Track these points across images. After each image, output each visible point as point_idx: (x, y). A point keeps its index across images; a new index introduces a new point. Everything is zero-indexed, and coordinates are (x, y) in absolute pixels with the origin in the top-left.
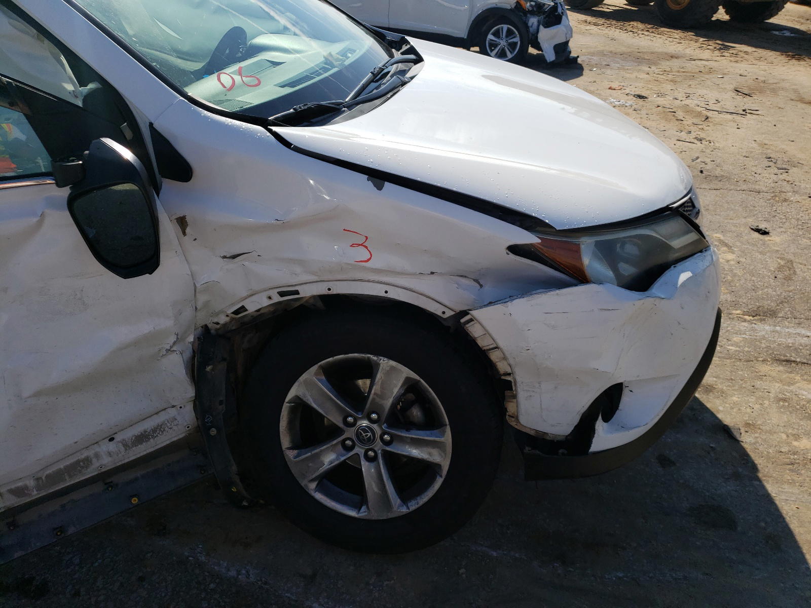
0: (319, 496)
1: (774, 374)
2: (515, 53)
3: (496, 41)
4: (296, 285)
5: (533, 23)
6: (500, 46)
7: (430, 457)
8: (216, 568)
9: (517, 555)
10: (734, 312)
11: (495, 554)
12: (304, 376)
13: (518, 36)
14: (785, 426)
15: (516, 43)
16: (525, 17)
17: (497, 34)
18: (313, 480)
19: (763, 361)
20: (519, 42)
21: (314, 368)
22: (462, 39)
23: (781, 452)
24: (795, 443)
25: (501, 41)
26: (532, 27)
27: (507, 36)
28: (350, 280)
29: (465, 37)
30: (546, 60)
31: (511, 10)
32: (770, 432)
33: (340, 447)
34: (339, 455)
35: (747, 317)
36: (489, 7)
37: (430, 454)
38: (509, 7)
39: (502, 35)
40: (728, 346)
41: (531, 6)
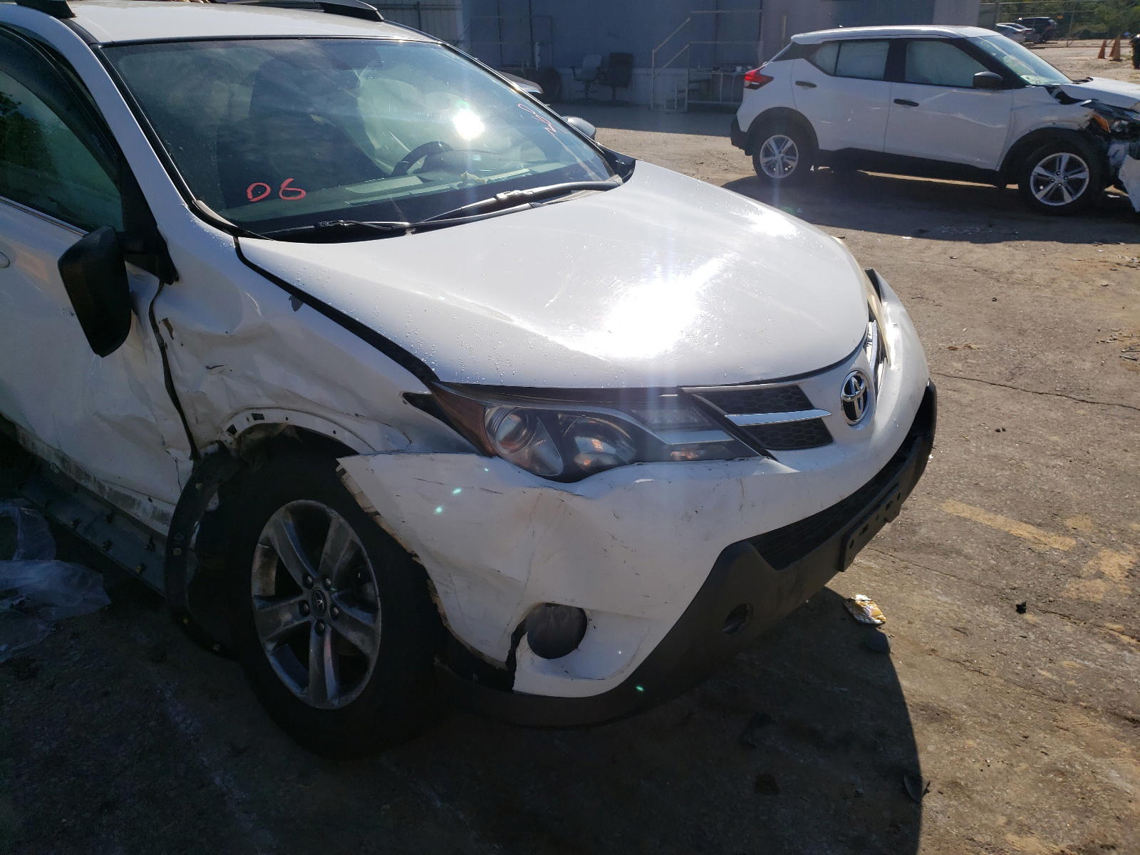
0: (272, 660)
1: (1086, 732)
2: (1079, 195)
3: (1048, 177)
4: (261, 408)
5: (1118, 151)
6: (1053, 184)
7: (361, 644)
8: (170, 708)
9: (462, 817)
10: (1108, 625)
11: (439, 804)
12: (274, 517)
13: (1087, 170)
14: (1018, 807)
15: (1082, 181)
16: (1106, 143)
17: (1050, 166)
18: (271, 640)
19: (1085, 708)
20: (1088, 180)
21: (282, 509)
22: (993, 172)
23: (972, 840)
24: (1011, 837)
25: (1055, 177)
26: (1114, 156)
27: (1067, 170)
28: (302, 412)
29: (998, 169)
30: (1134, 209)
31: (1080, 132)
32: (983, 808)
33: (297, 609)
34: (295, 618)
35: (1125, 639)
36: (1042, 126)
37: (362, 641)
38: (1076, 127)
39: (1059, 168)
40: (1041, 669)
41: (1121, 126)
